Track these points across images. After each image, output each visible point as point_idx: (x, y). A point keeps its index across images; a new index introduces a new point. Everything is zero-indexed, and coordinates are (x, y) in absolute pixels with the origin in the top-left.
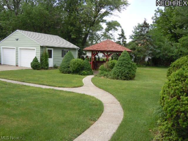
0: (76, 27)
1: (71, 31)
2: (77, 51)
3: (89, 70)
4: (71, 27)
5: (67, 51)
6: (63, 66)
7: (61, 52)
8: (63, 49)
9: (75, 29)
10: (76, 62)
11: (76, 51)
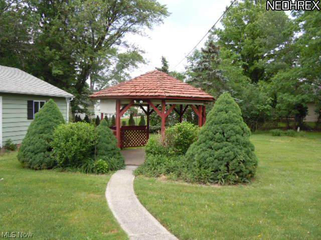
0: (63, 51)
1: (51, 59)
2: (68, 104)
3: (114, 154)
4: (51, 50)
5: (42, 104)
6: (31, 147)
7: (26, 107)
8: (30, 99)
9: (60, 56)
10: (73, 134)
11: (66, 103)
